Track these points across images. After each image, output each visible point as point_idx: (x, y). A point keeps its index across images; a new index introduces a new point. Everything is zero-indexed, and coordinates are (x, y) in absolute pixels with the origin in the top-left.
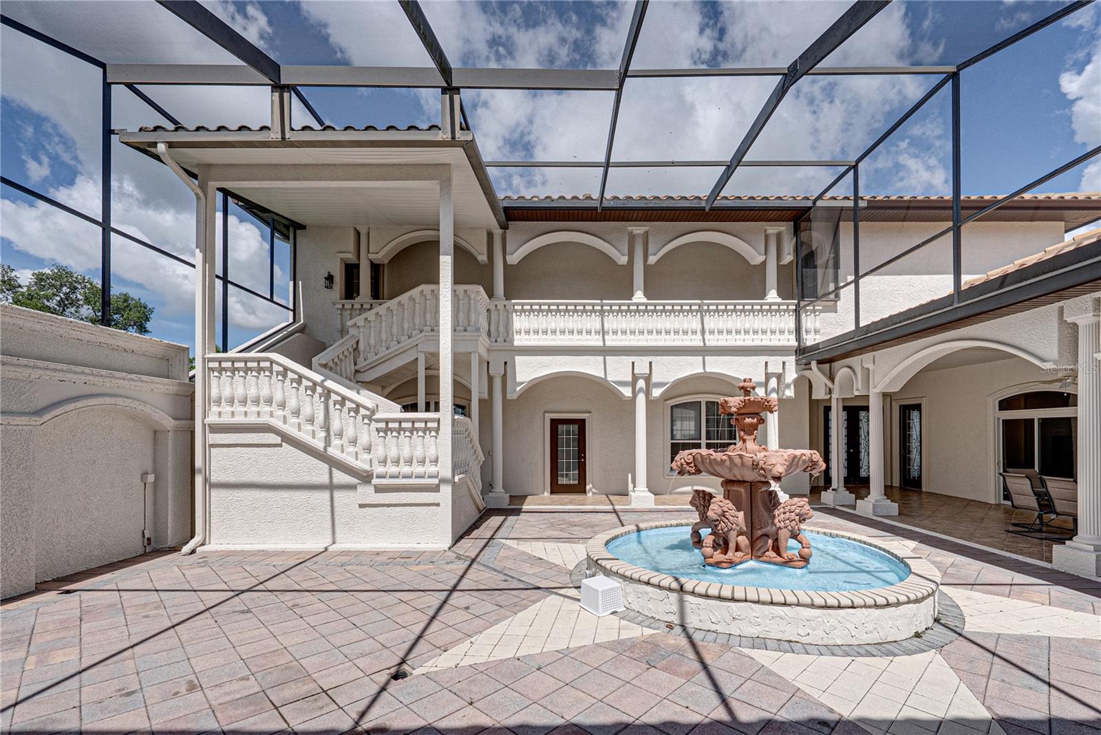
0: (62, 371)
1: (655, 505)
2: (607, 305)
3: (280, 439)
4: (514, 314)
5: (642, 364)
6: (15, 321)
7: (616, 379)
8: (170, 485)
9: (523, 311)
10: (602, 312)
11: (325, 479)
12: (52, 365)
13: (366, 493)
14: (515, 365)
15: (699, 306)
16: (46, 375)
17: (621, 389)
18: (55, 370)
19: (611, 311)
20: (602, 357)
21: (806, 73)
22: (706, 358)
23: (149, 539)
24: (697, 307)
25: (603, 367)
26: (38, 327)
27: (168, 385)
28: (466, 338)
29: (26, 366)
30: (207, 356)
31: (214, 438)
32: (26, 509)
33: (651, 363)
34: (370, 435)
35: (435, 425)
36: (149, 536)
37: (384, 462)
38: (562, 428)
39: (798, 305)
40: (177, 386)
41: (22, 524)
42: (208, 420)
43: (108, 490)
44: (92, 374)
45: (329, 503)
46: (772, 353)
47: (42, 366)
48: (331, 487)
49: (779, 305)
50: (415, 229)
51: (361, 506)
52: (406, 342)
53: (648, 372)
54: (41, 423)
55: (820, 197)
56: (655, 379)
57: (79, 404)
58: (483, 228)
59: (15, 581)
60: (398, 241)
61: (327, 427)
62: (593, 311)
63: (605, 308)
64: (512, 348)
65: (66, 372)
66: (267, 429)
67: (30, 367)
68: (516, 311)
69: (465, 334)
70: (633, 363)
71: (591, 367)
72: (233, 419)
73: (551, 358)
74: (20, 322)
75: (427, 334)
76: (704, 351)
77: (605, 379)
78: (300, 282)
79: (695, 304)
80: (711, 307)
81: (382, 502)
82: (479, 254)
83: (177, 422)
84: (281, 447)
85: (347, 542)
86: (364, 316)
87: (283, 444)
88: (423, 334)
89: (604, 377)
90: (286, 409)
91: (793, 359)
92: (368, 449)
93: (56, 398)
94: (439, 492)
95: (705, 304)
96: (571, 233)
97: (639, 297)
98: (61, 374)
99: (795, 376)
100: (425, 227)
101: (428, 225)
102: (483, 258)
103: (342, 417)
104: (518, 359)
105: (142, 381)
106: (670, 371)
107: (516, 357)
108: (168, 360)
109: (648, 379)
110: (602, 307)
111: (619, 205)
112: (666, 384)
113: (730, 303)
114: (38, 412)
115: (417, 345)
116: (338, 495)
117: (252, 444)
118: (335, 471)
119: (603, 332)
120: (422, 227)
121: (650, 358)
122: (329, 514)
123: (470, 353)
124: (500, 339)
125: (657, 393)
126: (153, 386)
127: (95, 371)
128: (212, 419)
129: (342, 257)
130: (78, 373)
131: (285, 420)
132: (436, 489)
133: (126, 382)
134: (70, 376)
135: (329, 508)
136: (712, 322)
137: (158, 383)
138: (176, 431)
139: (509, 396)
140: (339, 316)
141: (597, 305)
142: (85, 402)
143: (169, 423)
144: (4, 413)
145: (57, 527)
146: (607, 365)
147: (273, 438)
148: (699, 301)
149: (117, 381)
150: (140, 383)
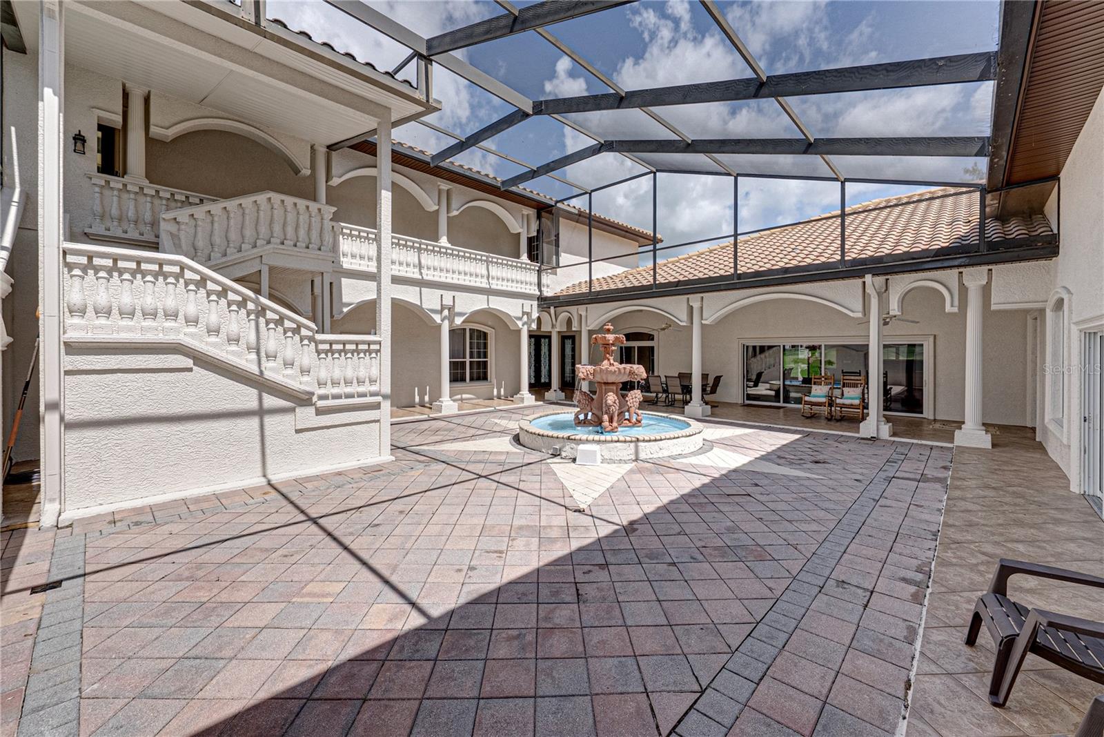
1: (459, 410)
2: (423, 244)
3: (192, 361)
4: (341, 236)
5: (448, 296)
7: (429, 307)
9: (351, 235)
10: (419, 249)
11: (254, 404)
13: (306, 416)
14: (341, 287)
15: (487, 258)
17: (433, 316)
19: (426, 250)
20: (418, 288)
21: (549, 114)
22: (490, 297)
24: (485, 258)
25: (419, 297)
30: (64, 246)
31: (73, 362)
33: (454, 297)
34: (309, 357)
35: (377, 347)
37: (325, 384)
39: (540, 267)
45: (258, 432)
46: (526, 297)
48: (261, 412)
49: (526, 264)
50: (221, 116)
51: (299, 431)
52: (249, 252)
53: (452, 304)
55: (562, 201)
56: (457, 309)
58: (308, 141)
61: (257, 348)
62: (413, 247)
63: (421, 246)
64: (341, 270)
66: (172, 349)
68: (344, 234)
69: (319, 252)
70: (442, 296)
71: (412, 296)
75: (276, 246)
76: (488, 292)
77: (420, 307)
78: (13, 129)
79: (484, 256)
80: (494, 260)
81: (325, 425)
82: (301, 165)
84: (193, 371)
85: (280, 474)
86: (189, 211)
87: (195, 368)
88: (270, 245)
89: (420, 305)
90: (199, 326)
91: (535, 303)
92: (309, 371)
94: (379, 409)
95: (491, 257)
97: (444, 241)
99: (536, 315)
100: (238, 118)
101: (239, 116)
102: (306, 172)
103: (277, 337)
104: (344, 282)
106: (469, 304)
107: (343, 279)
109: (451, 309)
111: (461, 171)
112: (466, 314)
113: (505, 259)
115: (261, 256)
116: (268, 420)
118: (265, 395)
119: (420, 267)
120: (231, 117)
121: (453, 293)
122: (258, 446)
123: (322, 273)
125: (456, 322)
129: (100, 115)
132: (377, 406)
135: (258, 438)
136: (495, 271)
139: (337, 317)
140: (97, 195)
141: (417, 242)
146: (422, 295)
147: (180, 361)
148: (487, 254)
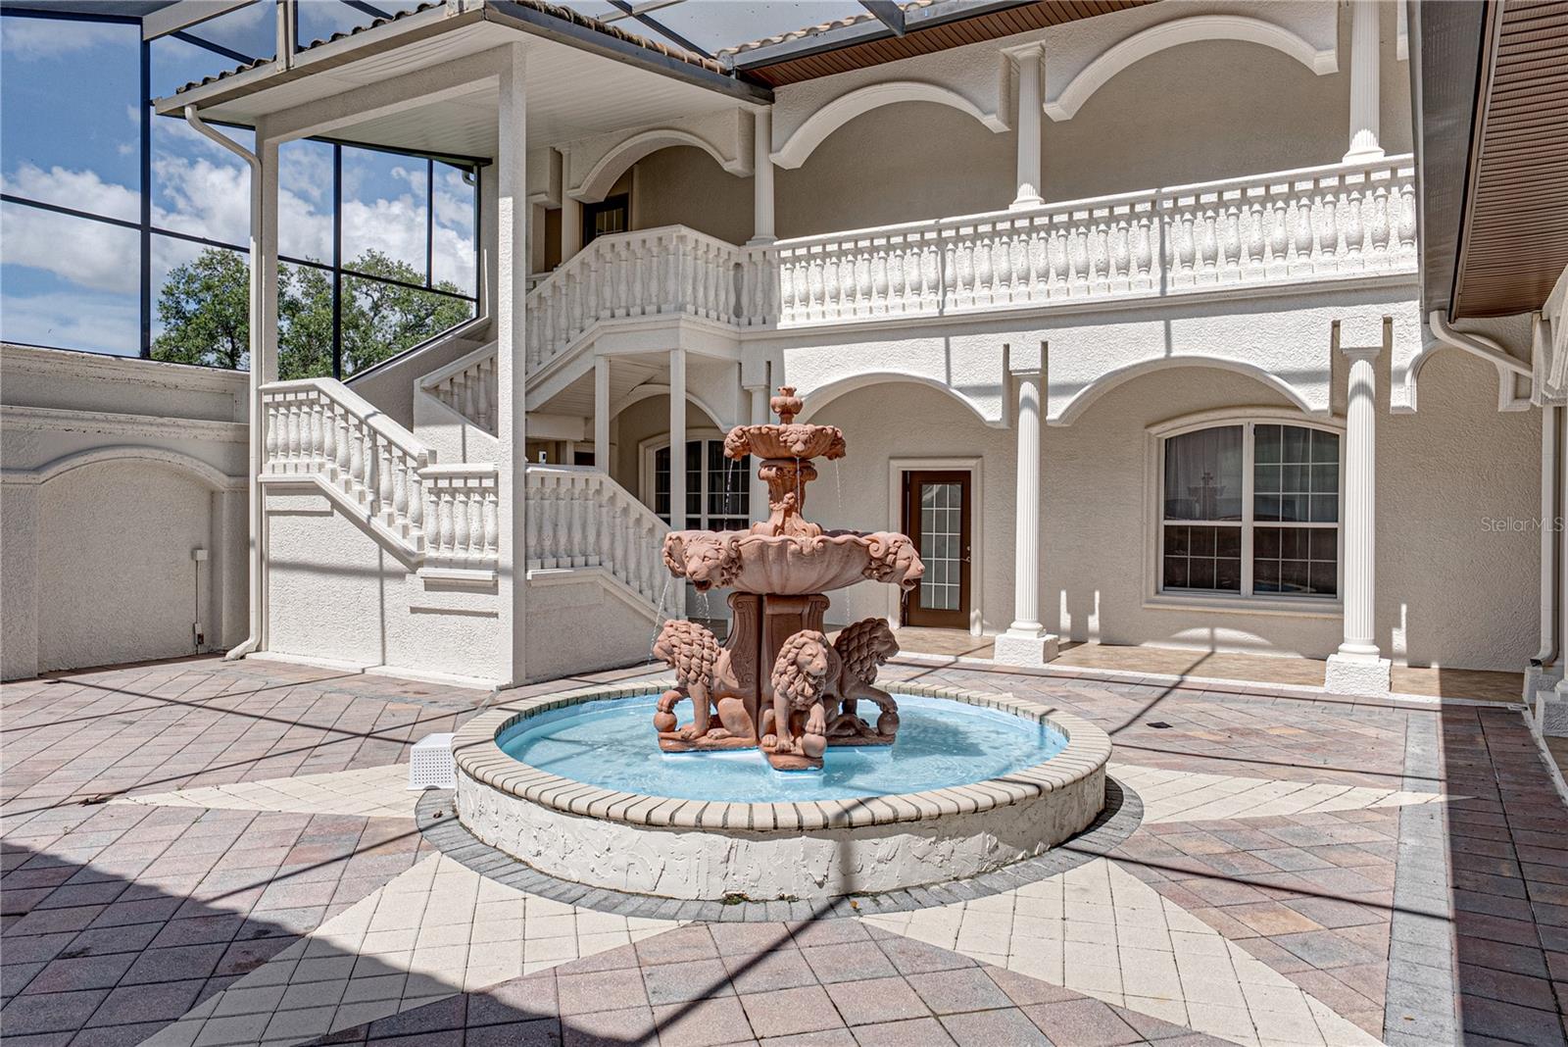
0: (67, 418)
2: (949, 227)
3: (329, 504)
4: (782, 266)
5: (1025, 349)
6: (20, 362)
7: (967, 383)
8: (225, 566)
9: (796, 259)
10: (941, 243)
11: (374, 563)
12: (54, 412)
14: (783, 367)
15: (1154, 203)
16: (47, 424)
18: (57, 418)
19: (959, 239)
20: (942, 340)
22: (1174, 323)
23: (200, 637)
24: (1148, 206)
25: (944, 361)
26: (47, 366)
27: (219, 429)
28: (660, 325)
29: (22, 415)
30: (264, 386)
31: (273, 502)
32: (26, 582)
33: (1045, 345)
34: (421, 499)
36: (201, 632)
37: (436, 541)
38: (931, 493)
40: (231, 430)
41: (22, 599)
42: (262, 478)
43: (143, 567)
44: (107, 421)
45: (378, 603)
46: (1353, 296)
47: (41, 413)
48: (381, 574)
50: (631, 134)
51: (414, 610)
52: (576, 340)
53: (1039, 366)
54: (41, 481)
56: (1053, 378)
57: (90, 458)
58: (733, 110)
59: (13, 662)
60: (618, 150)
61: (375, 487)
62: (923, 243)
63: (945, 234)
64: (777, 335)
65: (71, 419)
66: (312, 489)
67: (26, 416)
68: (784, 261)
70: (1007, 347)
71: (918, 361)
72: (285, 475)
73: (845, 348)
74: (27, 364)
76: (1165, 308)
77: (947, 385)
79: (1142, 200)
80: (1182, 202)
81: (432, 606)
82: (726, 161)
83: (233, 481)
84: (332, 516)
85: (399, 668)
87: (333, 511)
88: (599, 323)
89: (944, 381)
90: (336, 460)
91: (1414, 306)
92: (419, 521)
93: (60, 452)
94: (497, 594)
95: (1167, 197)
96: (885, 86)
97: (1027, 198)
98: (65, 422)
99: (1417, 350)
100: (645, 127)
102: (734, 166)
103: (393, 472)
104: (789, 354)
105: (178, 426)
106: (1094, 358)
107: (786, 352)
108: (232, 394)
109: (1040, 381)
110: (940, 232)
112: (1083, 385)
113: (1231, 187)
114: (38, 469)
115: (592, 344)
116: (387, 585)
117: (303, 512)
118: (385, 554)
119: (942, 286)
120: (641, 128)
121: (1043, 334)
122: (378, 621)
123: (669, 351)
124: (757, 319)
125: (1057, 407)
126: (196, 432)
127: (110, 416)
128: (267, 476)
129: (536, 201)
130: (88, 420)
131: (334, 475)
132: (492, 589)
133: (154, 428)
134: (75, 424)
135: (379, 610)
136: (1182, 238)
137: (203, 427)
138: (233, 492)
141: (929, 229)
142: (95, 455)
143: (221, 481)
144: (6, 470)
145: (76, 607)
146: (952, 356)
147: (323, 504)
148: (1152, 192)
149: (140, 427)
150: (177, 430)
